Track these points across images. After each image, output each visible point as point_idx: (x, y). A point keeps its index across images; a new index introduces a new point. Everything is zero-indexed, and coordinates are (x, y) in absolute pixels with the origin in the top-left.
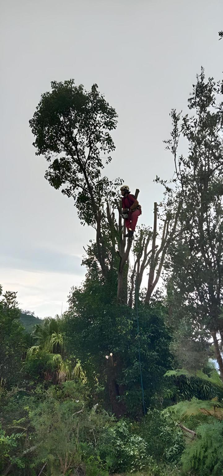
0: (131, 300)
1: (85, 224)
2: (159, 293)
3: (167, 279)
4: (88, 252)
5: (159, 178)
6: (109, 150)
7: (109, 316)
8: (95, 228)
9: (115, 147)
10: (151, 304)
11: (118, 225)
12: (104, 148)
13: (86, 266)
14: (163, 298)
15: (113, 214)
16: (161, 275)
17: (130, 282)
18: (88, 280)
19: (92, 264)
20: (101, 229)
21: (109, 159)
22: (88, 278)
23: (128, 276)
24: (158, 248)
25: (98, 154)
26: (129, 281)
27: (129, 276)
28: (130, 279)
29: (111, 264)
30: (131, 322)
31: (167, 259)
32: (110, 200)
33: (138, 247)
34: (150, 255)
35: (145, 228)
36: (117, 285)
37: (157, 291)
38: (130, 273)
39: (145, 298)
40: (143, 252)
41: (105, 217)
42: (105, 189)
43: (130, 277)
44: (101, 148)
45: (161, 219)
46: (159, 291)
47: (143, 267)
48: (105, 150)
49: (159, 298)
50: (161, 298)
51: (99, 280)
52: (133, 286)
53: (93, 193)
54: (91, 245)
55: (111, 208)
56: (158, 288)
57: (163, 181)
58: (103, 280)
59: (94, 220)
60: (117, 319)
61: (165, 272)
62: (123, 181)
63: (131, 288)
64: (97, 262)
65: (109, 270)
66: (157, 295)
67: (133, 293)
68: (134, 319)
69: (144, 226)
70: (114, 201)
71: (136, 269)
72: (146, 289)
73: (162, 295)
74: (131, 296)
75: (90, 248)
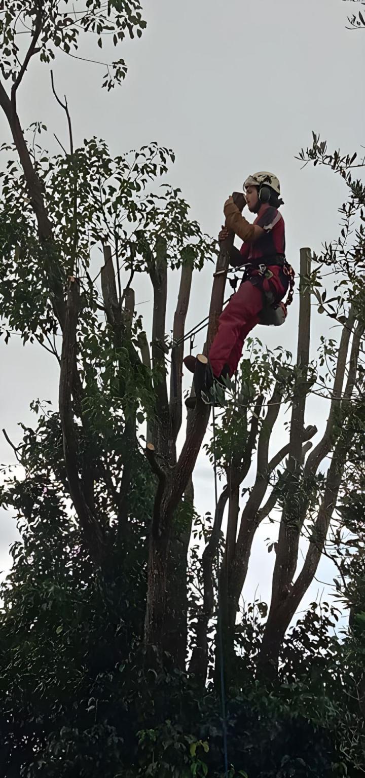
0: (200, 656)
1: (9, 335)
2: (317, 625)
3: (353, 564)
4: (25, 452)
5: (323, 144)
6: (117, 30)
7: (109, 723)
8: (55, 354)
9: (143, 25)
10: (283, 671)
11: (149, 339)
12: (97, 22)
13: (16, 512)
14: (336, 647)
15: (129, 292)
16: (330, 549)
17: (196, 581)
18: (20, 571)
19: (39, 502)
20: (79, 357)
21: (118, 71)
22: (21, 560)
23: (190, 554)
24: (316, 440)
25: (72, 38)
26: (194, 574)
27: (195, 556)
28: (198, 565)
29: (121, 503)
30: (200, 749)
31: (354, 482)
32: (117, 237)
33: (230, 433)
34: (281, 467)
35: (260, 354)
36: (143, 589)
37: (311, 617)
38: (197, 544)
39: (258, 644)
40: (255, 452)
41: (95, 306)
42: (96, 189)
43: (200, 557)
44: (84, 21)
45: (333, 316)
46: (317, 618)
47: (254, 517)
48: (100, 29)
49: (316, 647)
50: (325, 647)
51: (68, 570)
52: (208, 597)
53: (46, 204)
54: (34, 426)
55: (122, 270)
56: (314, 605)
57: (341, 156)
58: (83, 572)
59: (49, 320)
60: (142, 733)
61: (347, 534)
62: (173, 158)
63: (201, 602)
64: (60, 494)
65: (112, 530)
66: (309, 634)
67: (210, 625)
68: (215, 732)
69: (257, 347)
70: (134, 238)
71: (224, 528)
72: (262, 608)
73: (330, 632)
74: (201, 640)
75: (31, 436)
